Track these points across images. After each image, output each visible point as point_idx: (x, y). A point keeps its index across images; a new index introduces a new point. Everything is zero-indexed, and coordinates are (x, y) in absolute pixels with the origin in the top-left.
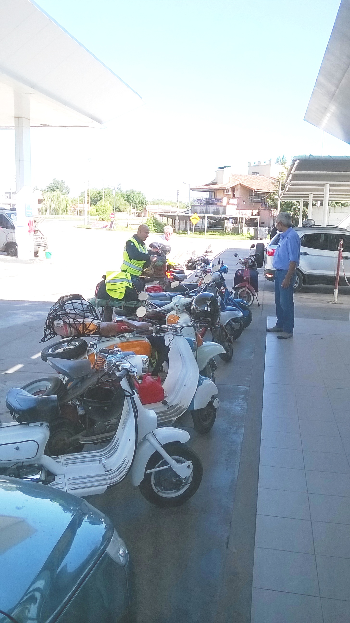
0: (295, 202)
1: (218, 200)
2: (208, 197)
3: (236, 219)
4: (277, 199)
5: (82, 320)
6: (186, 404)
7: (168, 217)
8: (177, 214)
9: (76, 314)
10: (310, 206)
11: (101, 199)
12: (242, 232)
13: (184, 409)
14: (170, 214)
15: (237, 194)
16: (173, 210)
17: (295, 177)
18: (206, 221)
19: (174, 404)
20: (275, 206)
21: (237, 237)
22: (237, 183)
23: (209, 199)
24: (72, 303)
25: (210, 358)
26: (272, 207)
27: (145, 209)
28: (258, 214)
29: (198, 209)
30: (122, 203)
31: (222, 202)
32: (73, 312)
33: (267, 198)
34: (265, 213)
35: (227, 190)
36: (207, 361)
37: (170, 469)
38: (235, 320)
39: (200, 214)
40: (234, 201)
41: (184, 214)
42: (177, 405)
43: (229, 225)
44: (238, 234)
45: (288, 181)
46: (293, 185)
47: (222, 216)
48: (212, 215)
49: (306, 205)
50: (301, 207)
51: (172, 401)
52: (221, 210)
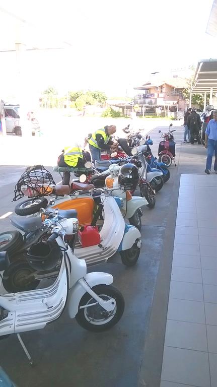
0: (201, 94)
1: (152, 95)
2: (145, 93)
3: (163, 107)
4: (189, 93)
5: (41, 185)
6: (116, 247)
7: (119, 107)
8: (126, 105)
9: (38, 180)
10: (211, 96)
11: (78, 97)
12: (167, 115)
13: (114, 251)
14: (122, 105)
15: (164, 90)
16: (123, 102)
17: (201, 76)
18: (144, 109)
19: (107, 246)
20: (188, 98)
21: (164, 118)
22: (164, 83)
23: (146, 94)
24: (35, 172)
25: (137, 208)
26: (186, 98)
27: (105, 102)
28: (178, 103)
29: (139, 101)
30: (91, 99)
31: (154, 96)
32: (35, 178)
33: (183, 92)
34: (181, 102)
35: (157, 88)
36: (135, 211)
37: (98, 305)
38: (158, 178)
39: (140, 104)
40: (161, 95)
41: (129, 105)
42: (110, 247)
43: (158, 111)
44: (164, 117)
45: (196, 79)
46: (200, 82)
47: (154, 106)
48: (148, 105)
49: (208, 96)
50: (205, 97)
51: (106, 245)
52: (153, 101)
